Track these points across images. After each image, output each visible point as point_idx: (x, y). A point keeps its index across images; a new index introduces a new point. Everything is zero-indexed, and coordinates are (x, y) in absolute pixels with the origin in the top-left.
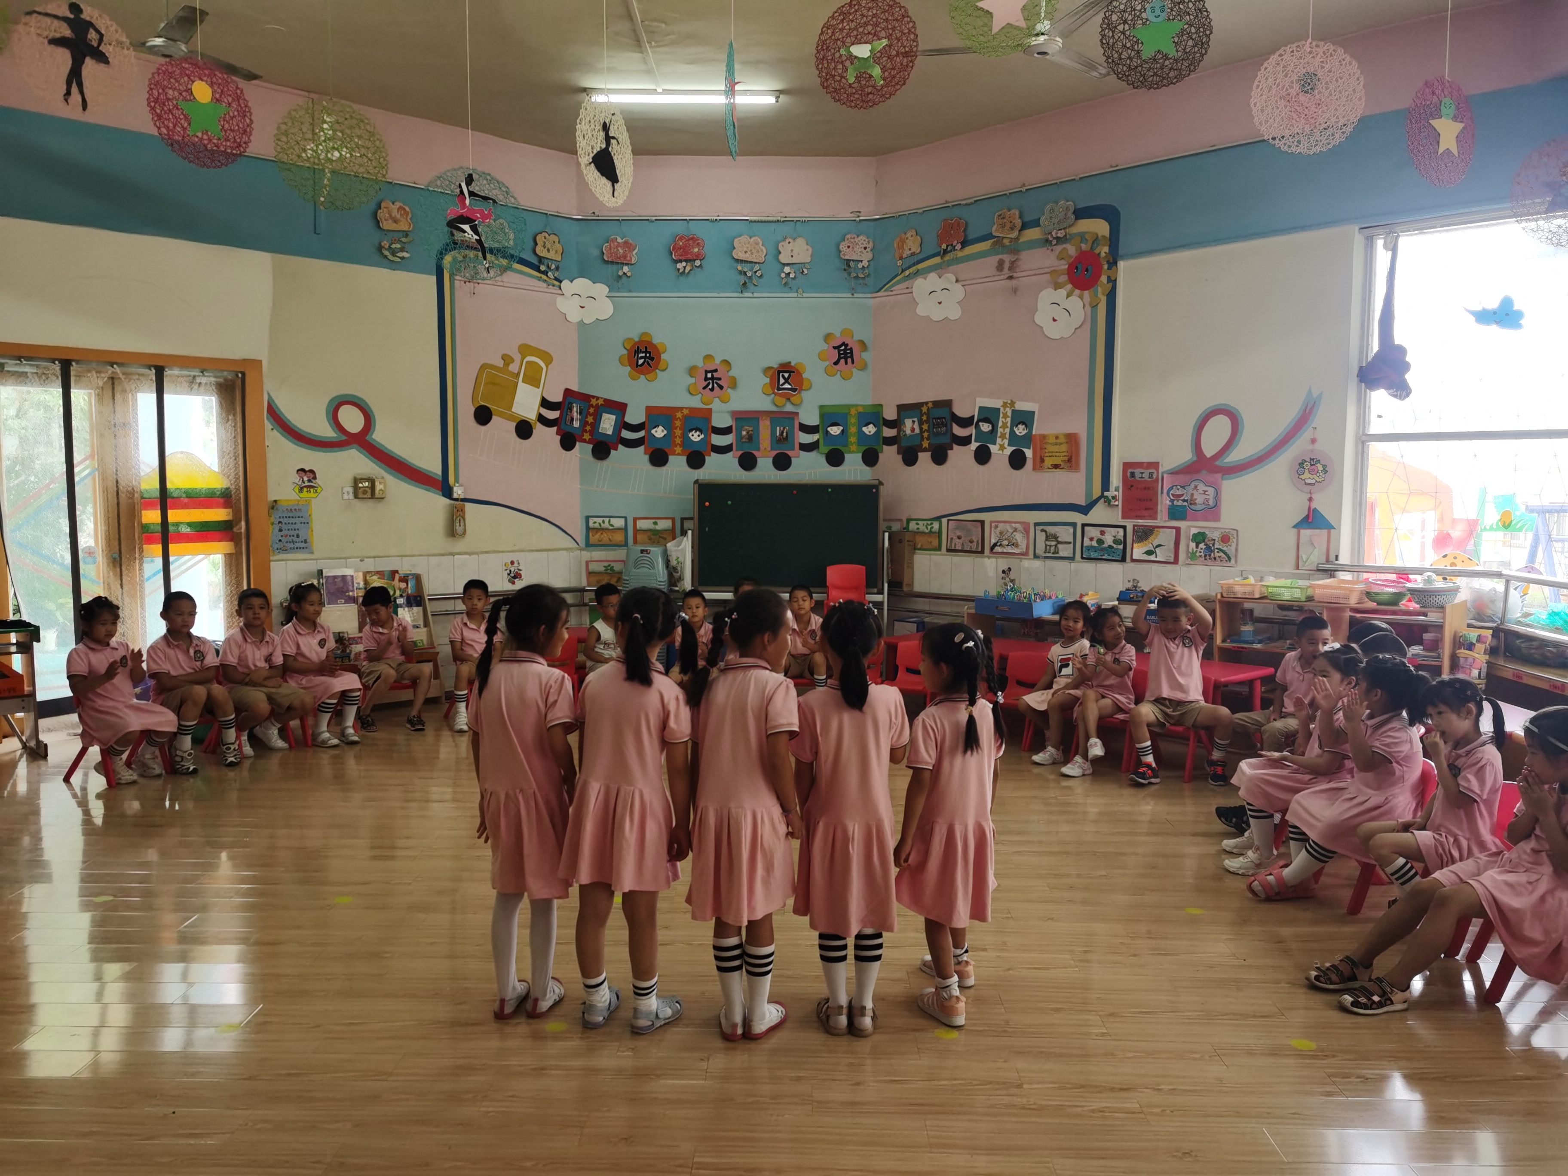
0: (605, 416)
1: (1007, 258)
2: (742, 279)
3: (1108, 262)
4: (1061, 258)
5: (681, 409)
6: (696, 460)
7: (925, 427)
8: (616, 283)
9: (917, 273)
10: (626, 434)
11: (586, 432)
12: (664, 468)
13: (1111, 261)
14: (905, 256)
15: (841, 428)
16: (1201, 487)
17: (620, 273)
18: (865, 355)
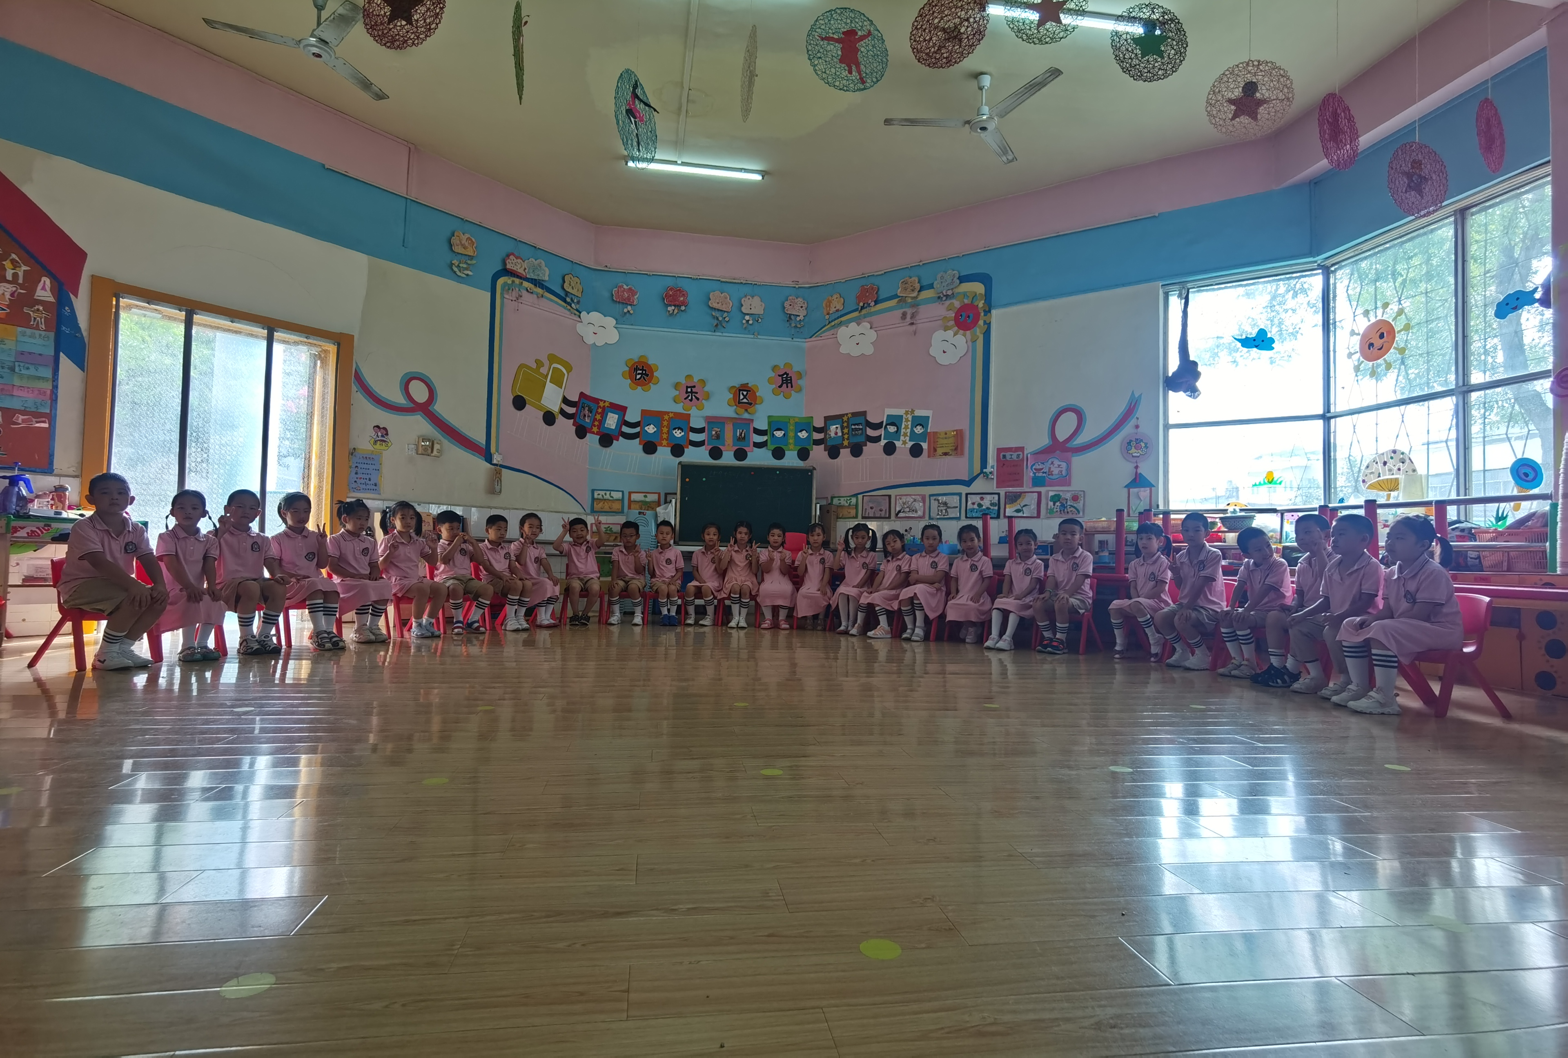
0: (610, 415)
1: (909, 311)
2: (715, 322)
3: (984, 311)
4: (949, 309)
5: (668, 413)
6: (678, 450)
7: (846, 431)
8: (621, 319)
9: (840, 324)
10: (625, 429)
11: (595, 426)
12: (653, 456)
13: (987, 310)
14: (831, 312)
15: (783, 432)
16: (1057, 462)
17: (625, 310)
18: (800, 382)
